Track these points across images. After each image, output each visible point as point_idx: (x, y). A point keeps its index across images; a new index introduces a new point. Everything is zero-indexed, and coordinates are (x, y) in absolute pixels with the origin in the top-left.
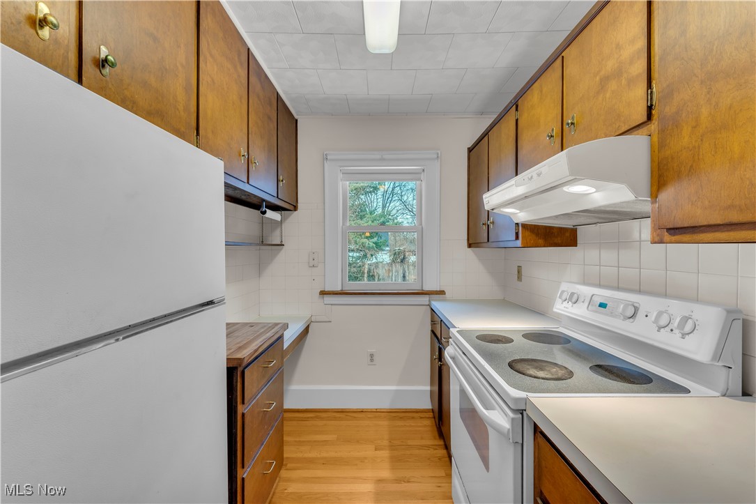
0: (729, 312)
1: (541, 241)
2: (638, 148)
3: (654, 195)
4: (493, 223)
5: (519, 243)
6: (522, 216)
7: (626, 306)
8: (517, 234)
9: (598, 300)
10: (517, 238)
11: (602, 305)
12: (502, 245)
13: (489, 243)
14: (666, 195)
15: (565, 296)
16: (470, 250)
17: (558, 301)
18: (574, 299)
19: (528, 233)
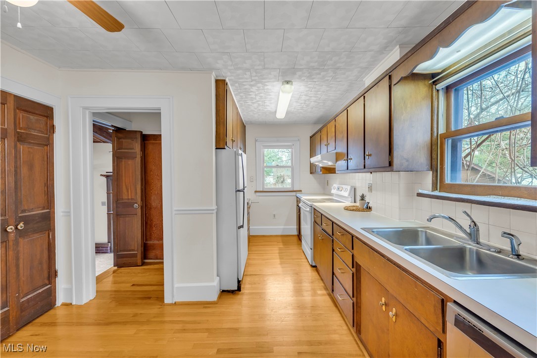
0: (352, 187)
1: (328, 172)
3: (336, 163)
5: (322, 173)
7: (341, 188)
8: (321, 170)
9: (338, 188)
12: (319, 173)
13: (316, 173)
15: (334, 188)
16: (311, 175)
17: (332, 189)
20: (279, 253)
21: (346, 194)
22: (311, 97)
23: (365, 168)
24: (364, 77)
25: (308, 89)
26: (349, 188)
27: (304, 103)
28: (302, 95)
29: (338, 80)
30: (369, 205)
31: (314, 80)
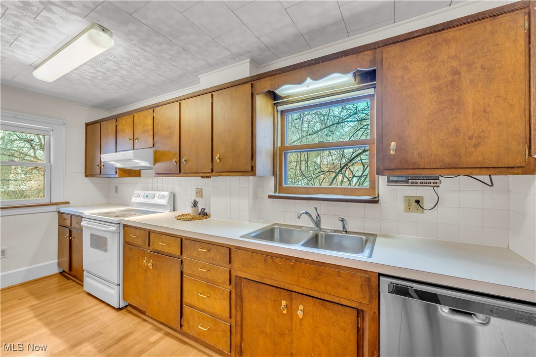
0: (171, 192)
1: (127, 175)
2: (151, 152)
3: (154, 164)
4: (103, 166)
5: (117, 175)
6: (119, 165)
7: (152, 195)
8: (116, 172)
9: (146, 195)
10: (116, 173)
11: (147, 196)
12: (108, 176)
13: (101, 176)
14: (158, 165)
15: (136, 195)
16: (86, 178)
17: (133, 197)
18: (138, 196)
19: (121, 172)
20: (36, 316)
21: (164, 202)
22: (123, 68)
23: (212, 171)
24: (200, 74)
25: (127, 56)
26: (166, 194)
27: (103, 73)
28: (110, 60)
29: (174, 63)
30: (205, 211)
31: (146, 49)
